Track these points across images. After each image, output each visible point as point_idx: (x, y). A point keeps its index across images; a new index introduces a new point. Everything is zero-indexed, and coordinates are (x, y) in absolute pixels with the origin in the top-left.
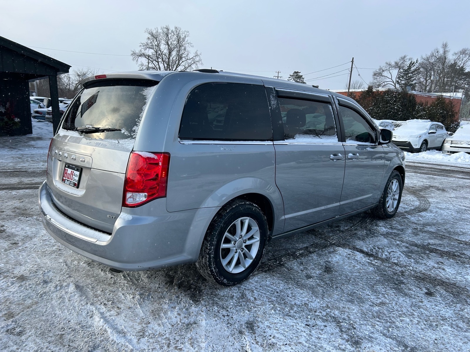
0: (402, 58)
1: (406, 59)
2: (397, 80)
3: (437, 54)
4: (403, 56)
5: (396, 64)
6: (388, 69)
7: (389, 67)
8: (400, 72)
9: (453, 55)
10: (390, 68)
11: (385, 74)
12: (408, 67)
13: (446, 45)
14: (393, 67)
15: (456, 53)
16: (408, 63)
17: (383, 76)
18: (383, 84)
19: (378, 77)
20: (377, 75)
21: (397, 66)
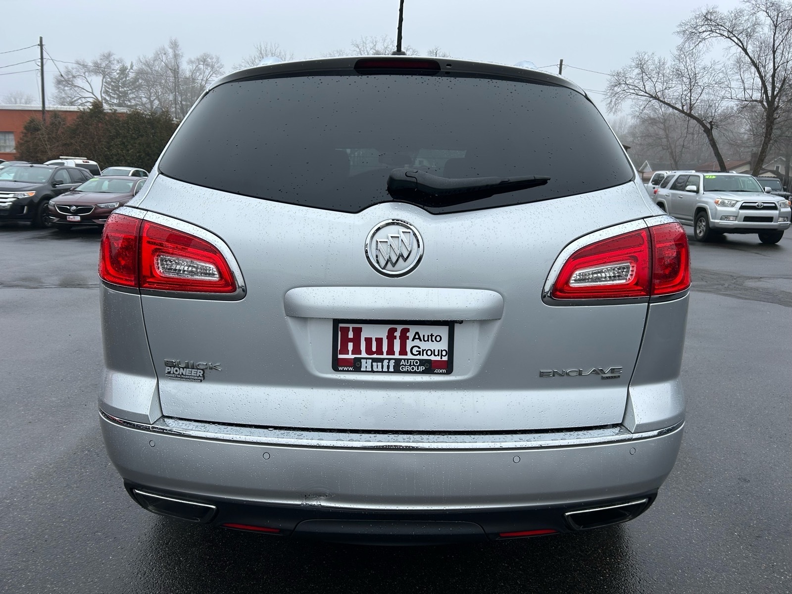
0: (104, 56)
1: (112, 58)
2: (103, 95)
3: (164, 56)
4: (106, 52)
5: (97, 65)
6: (82, 74)
7: (84, 71)
8: (106, 82)
9: (188, 63)
10: (87, 74)
11: (79, 82)
12: (118, 74)
13: (176, 45)
14: (92, 71)
15: (193, 59)
16: (117, 67)
17: (75, 86)
18: (80, 101)
19: (66, 88)
20: (64, 83)
21: (98, 69)
